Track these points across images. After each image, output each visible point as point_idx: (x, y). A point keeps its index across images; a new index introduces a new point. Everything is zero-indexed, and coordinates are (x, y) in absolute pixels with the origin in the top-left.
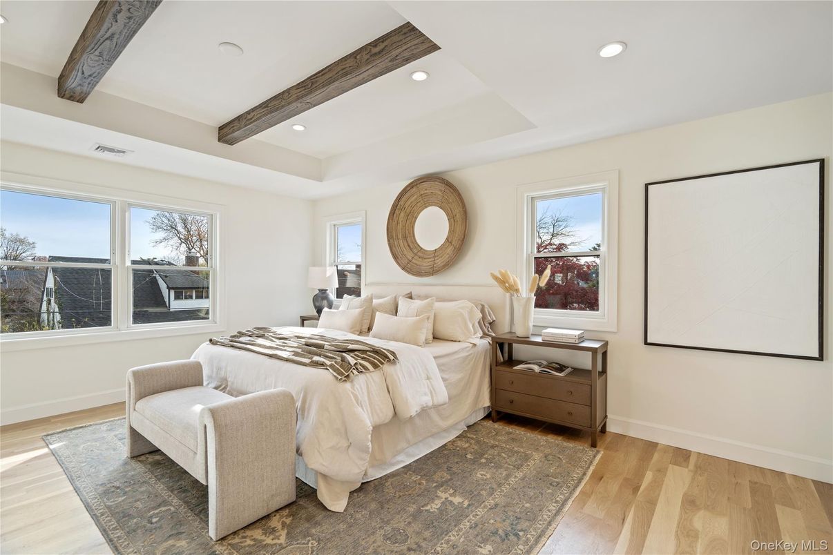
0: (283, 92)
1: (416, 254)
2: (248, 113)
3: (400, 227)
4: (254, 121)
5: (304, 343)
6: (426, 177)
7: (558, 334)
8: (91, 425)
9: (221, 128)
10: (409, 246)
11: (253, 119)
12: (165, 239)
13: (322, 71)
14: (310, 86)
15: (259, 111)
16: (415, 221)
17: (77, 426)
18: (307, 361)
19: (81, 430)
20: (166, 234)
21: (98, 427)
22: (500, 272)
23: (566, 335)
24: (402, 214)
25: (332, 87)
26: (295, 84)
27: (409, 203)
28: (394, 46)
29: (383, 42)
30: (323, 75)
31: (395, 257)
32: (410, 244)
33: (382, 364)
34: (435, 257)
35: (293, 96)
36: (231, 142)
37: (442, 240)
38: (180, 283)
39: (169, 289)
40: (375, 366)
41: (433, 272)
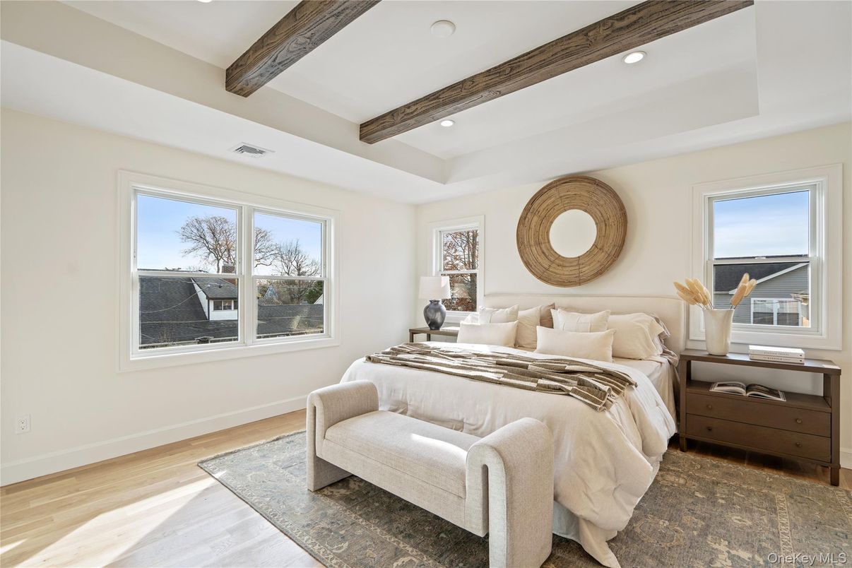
0: (464, 81)
1: (553, 262)
2: (408, 106)
3: (532, 232)
4: (417, 115)
5: (495, 362)
6: (570, 178)
7: (776, 353)
8: (239, 451)
9: (363, 126)
10: (543, 253)
11: (415, 113)
12: (194, 249)
13: (529, 53)
14: (507, 72)
15: (423, 104)
16: (550, 226)
17: (227, 451)
18: (534, 385)
19: (232, 456)
20: (195, 244)
21: (247, 452)
22: (688, 283)
23: (787, 354)
24: (536, 219)
25: (543, 70)
26: (483, 71)
27: (544, 205)
28: (655, 17)
29: (634, 14)
30: (530, 58)
31: (527, 264)
32: (545, 251)
33: (622, 388)
34: (579, 264)
35: (480, 85)
36: (370, 142)
37: (588, 246)
38: (219, 293)
39: (208, 298)
40: (618, 392)
41: (579, 281)
